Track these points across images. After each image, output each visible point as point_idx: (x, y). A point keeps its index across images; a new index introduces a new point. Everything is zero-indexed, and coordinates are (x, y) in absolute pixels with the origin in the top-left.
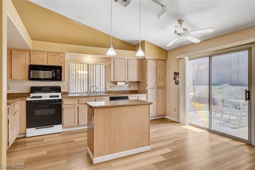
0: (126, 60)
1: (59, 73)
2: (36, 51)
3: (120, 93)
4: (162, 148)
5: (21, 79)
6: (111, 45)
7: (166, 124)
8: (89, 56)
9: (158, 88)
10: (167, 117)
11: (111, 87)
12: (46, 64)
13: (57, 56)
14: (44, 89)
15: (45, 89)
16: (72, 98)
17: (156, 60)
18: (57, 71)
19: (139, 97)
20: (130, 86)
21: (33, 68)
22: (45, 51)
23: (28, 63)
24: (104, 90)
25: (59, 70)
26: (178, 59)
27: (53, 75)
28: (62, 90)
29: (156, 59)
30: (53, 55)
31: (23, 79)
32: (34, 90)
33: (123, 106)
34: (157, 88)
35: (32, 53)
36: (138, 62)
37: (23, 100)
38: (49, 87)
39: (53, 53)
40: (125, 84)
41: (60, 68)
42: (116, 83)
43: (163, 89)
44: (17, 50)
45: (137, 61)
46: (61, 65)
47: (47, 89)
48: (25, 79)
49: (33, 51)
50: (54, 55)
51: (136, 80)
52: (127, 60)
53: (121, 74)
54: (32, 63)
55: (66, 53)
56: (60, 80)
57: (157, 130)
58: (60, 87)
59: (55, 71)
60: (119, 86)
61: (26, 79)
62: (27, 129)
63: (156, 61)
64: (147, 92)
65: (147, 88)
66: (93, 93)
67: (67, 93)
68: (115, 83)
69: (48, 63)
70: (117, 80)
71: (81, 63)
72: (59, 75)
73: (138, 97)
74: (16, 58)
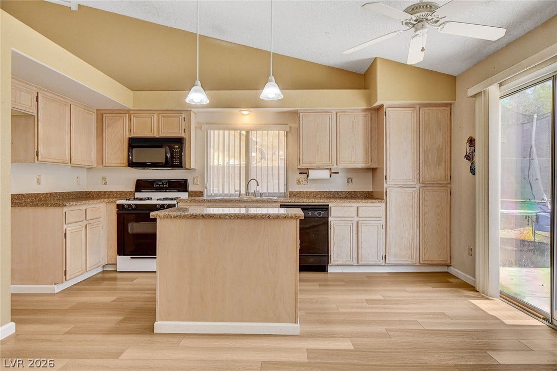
0: (330, 114)
1: (177, 152)
2: (140, 112)
3: (323, 196)
4: (335, 337)
5: (116, 165)
6: (196, 80)
7: (430, 286)
8: (245, 112)
9: (424, 185)
10: (453, 270)
11: (299, 182)
12: (155, 135)
13: (175, 117)
14: (158, 184)
15: (160, 185)
16: (195, 204)
17: (417, 107)
18: (174, 148)
19: (360, 208)
20: (350, 180)
21: (135, 143)
22: (155, 110)
23: (127, 135)
24: (282, 190)
25: (177, 147)
26: (472, 97)
27: (167, 157)
28: (191, 188)
29: (416, 104)
30: (168, 117)
31: (119, 165)
32: (141, 185)
33: (220, 218)
34: (420, 185)
35: (134, 116)
36: (365, 116)
37: (112, 202)
38: (166, 181)
39: (168, 112)
40: (331, 176)
41: (180, 141)
42: (306, 173)
43: (442, 188)
44: (110, 112)
45: (363, 113)
46: (182, 135)
47: (163, 184)
48: (122, 165)
49: (135, 112)
50: (171, 117)
51: (360, 165)
52: (335, 115)
53: (318, 150)
54: (133, 135)
55: (192, 109)
56: (180, 166)
57: (383, 298)
58: (186, 180)
59: (171, 149)
60: (315, 180)
61: (124, 165)
62: (118, 257)
63: (418, 109)
64: (386, 195)
65: (385, 185)
66: (254, 194)
67: (201, 194)
68: (304, 172)
69: (160, 133)
70: (309, 165)
71: (235, 130)
72: (177, 156)
73: (358, 208)
74: (109, 126)
